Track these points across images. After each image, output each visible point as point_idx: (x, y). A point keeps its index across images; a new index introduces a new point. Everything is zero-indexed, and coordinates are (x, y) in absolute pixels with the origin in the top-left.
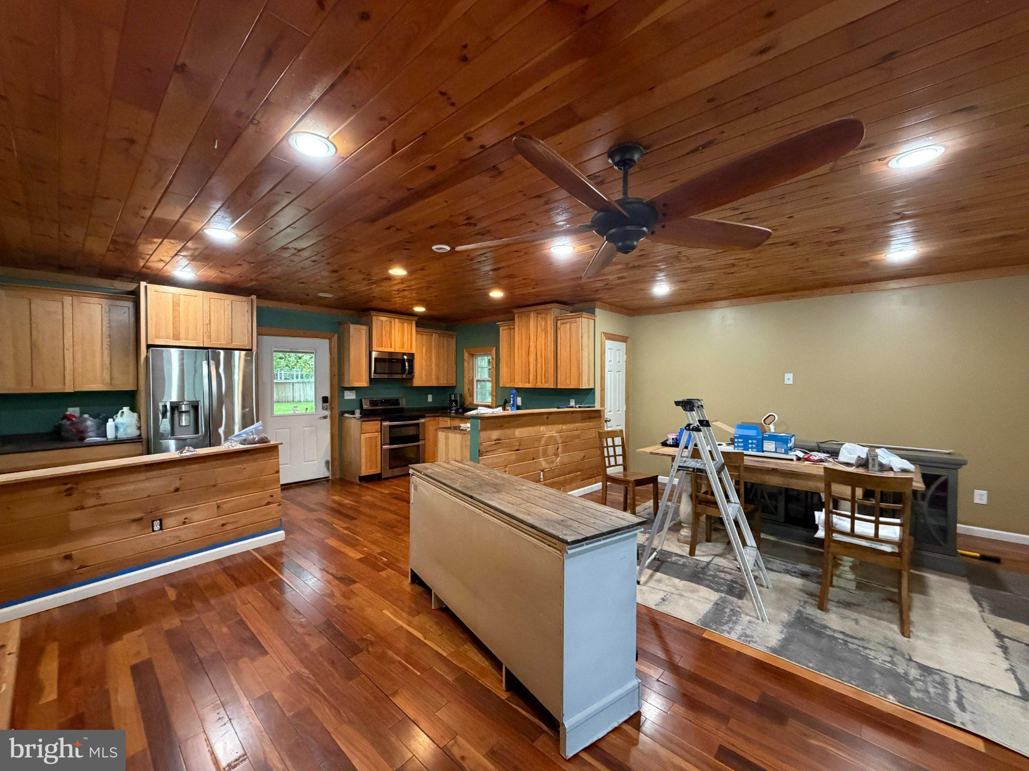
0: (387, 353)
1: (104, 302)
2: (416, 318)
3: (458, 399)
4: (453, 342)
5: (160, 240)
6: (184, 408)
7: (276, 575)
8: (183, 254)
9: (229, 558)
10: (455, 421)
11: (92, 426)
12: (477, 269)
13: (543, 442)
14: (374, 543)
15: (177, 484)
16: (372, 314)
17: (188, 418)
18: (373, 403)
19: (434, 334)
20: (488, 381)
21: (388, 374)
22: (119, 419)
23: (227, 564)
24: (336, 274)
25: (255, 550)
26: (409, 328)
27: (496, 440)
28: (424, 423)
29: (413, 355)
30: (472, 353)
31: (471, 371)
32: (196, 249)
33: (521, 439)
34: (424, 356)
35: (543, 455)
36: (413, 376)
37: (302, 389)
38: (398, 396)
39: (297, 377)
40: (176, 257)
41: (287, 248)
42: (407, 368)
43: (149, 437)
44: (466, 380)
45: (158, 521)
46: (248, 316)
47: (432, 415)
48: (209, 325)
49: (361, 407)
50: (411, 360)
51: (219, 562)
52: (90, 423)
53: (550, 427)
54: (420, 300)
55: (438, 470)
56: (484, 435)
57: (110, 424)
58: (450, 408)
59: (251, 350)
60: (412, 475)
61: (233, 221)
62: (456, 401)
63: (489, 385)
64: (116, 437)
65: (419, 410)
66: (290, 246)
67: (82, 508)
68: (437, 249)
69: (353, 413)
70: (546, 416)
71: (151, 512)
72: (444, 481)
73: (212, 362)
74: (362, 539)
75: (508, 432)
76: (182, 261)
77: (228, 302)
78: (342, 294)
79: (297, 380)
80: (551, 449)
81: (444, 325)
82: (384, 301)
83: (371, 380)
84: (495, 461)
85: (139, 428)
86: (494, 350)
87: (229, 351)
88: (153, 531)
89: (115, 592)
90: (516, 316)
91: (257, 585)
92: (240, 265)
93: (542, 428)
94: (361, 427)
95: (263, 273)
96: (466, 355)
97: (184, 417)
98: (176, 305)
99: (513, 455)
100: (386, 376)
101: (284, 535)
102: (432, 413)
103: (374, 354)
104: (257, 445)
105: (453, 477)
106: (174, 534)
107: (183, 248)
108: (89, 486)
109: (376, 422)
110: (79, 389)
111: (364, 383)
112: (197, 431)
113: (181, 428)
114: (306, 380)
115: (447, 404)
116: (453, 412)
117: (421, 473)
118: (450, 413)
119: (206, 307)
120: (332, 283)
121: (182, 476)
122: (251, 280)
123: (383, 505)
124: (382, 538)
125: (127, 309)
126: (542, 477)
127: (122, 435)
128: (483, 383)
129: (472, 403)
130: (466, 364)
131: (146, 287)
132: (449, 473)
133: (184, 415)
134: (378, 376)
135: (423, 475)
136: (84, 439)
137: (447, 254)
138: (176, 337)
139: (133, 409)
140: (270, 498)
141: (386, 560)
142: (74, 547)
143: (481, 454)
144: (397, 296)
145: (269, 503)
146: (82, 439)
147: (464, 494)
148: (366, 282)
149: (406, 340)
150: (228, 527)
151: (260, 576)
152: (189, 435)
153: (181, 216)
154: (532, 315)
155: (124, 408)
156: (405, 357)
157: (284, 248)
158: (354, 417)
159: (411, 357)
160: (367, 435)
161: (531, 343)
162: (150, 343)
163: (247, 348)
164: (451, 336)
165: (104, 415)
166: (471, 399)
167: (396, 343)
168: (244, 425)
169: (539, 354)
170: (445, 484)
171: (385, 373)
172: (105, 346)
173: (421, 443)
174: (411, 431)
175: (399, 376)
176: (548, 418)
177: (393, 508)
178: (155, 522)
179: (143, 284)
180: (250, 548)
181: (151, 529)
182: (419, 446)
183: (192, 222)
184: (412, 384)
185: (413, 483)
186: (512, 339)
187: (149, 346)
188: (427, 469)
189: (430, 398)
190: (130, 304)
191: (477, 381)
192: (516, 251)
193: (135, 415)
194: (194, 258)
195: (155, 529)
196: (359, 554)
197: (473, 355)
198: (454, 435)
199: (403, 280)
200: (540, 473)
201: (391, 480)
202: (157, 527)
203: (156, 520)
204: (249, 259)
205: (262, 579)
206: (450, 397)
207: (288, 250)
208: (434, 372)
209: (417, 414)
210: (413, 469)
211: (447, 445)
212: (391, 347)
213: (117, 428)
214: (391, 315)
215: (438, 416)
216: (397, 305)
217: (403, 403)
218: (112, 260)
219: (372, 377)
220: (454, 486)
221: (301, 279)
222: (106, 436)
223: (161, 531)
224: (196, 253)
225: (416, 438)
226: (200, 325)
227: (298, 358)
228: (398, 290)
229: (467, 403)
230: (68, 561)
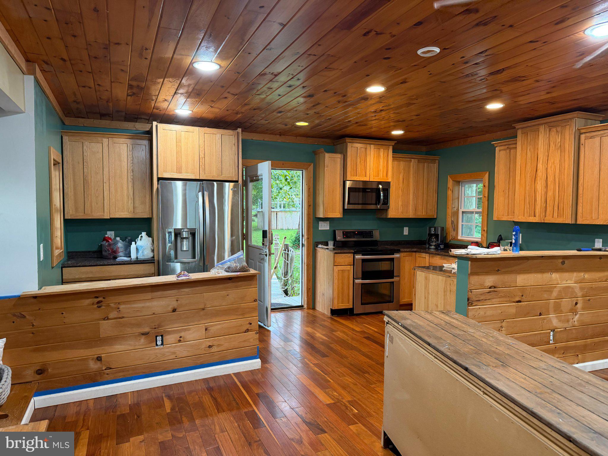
0: (361, 183)
1: (129, 141)
2: (393, 143)
3: (439, 233)
4: (435, 167)
5: (162, 80)
6: (185, 235)
7: (252, 406)
8: (181, 91)
9: (215, 378)
10: (435, 258)
11: (122, 248)
12: (472, 75)
13: (555, 294)
14: (344, 388)
15: (174, 304)
16: (347, 141)
17: (187, 243)
18: (346, 234)
19: (412, 160)
20: (477, 213)
21: (362, 204)
22: (139, 243)
23: (212, 384)
24: (312, 99)
25: (235, 374)
26: (386, 155)
27: (490, 288)
28: (399, 259)
29: (388, 183)
30: (458, 180)
31: (456, 200)
32: (189, 85)
33: (523, 289)
34: (401, 185)
35: (555, 311)
36: (388, 207)
37: (284, 218)
38: (371, 228)
39: (280, 207)
40: (176, 95)
41: (265, 74)
42: (382, 197)
43: (159, 259)
44: (449, 212)
45: (160, 337)
46: (235, 148)
47: (408, 250)
48: (204, 158)
49: (334, 239)
50: (386, 190)
51: (206, 380)
52: (120, 244)
53: (566, 275)
54: (398, 121)
55: (419, 322)
56: (475, 280)
57: (133, 246)
58: (429, 243)
59: (237, 181)
60: (387, 323)
61: (216, 51)
62: (436, 236)
63: (477, 219)
64: (137, 258)
65: (393, 243)
66: (267, 71)
67: (108, 319)
68: (424, 53)
69: (327, 244)
70: (561, 261)
71: (155, 328)
72: (429, 340)
73: (206, 193)
74: (332, 381)
75: (507, 278)
76: (181, 99)
77: (218, 136)
78: (317, 122)
79: (281, 209)
80: (566, 303)
81: (424, 148)
82: (360, 125)
83: (345, 211)
84: (489, 313)
85: (153, 251)
86: (487, 175)
87: (221, 182)
88: (157, 345)
89: (129, 393)
90: (519, 133)
91: (234, 413)
92: (226, 98)
93: (555, 276)
94: (334, 260)
95: (245, 104)
96: (450, 183)
97: (185, 242)
98: (178, 141)
99: (511, 308)
100: (360, 207)
101: (260, 363)
102: (409, 248)
103: (348, 184)
104: (239, 273)
105: (439, 334)
106: (172, 350)
107: (180, 86)
108: (112, 301)
109: (349, 255)
110: (113, 216)
111: (337, 214)
112: (194, 257)
113: (183, 252)
114: (287, 209)
115: (426, 238)
116: (433, 247)
117: (398, 323)
118: (429, 248)
119: (201, 142)
120: (308, 109)
121: (178, 298)
122: (237, 113)
123: (354, 344)
124: (352, 383)
125: (144, 147)
126: (551, 338)
127: (141, 257)
128: (469, 215)
129: (455, 238)
130: (450, 192)
131: (157, 126)
132: (433, 327)
133: (185, 240)
134: (351, 207)
135: (401, 326)
136: (116, 258)
137: (437, 57)
138: (179, 171)
139: (149, 235)
140: (249, 326)
141: (357, 411)
142: (103, 351)
143: (470, 303)
144: (374, 118)
145: (247, 331)
146: (115, 258)
147: (455, 362)
148: (341, 105)
149: (381, 167)
150: (214, 349)
151: (237, 404)
152: (188, 259)
153: (174, 52)
154: (542, 129)
155: (143, 233)
156: (380, 186)
157: (262, 75)
158: (327, 249)
159: (387, 185)
160: (340, 268)
161: (540, 166)
162: (159, 176)
163: (234, 180)
164: (433, 161)
165: (130, 238)
166: (455, 233)
167: (371, 171)
168: (233, 252)
169: (550, 179)
170: (429, 344)
171: (358, 204)
172: (130, 179)
173: (395, 279)
174: (385, 266)
175: (373, 207)
176: (563, 263)
177: (365, 350)
178: (158, 338)
179: (155, 123)
180: (231, 372)
181: (154, 344)
182: (393, 282)
183: (182, 57)
184: (387, 215)
185: (388, 332)
186: (512, 162)
187: (159, 179)
188: (406, 319)
189: (406, 231)
190: (146, 142)
191: (463, 212)
192: (531, 42)
193: (150, 239)
194: (189, 95)
195: (158, 344)
196: (329, 399)
197: (459, 182)
198: (435, 276)
199: (381, 97)
200: (550, 333)
201: (363, 316)
202: (159, 343)
203: (159, 336)
204: (233, 90)
205: (238, 408)
206: (430, 230)
207: (265, 77)
208: (411, 202)
209: (392, 247)
210: (389, 316)
211: (426, 287)
212: (366, 176)
213: (137, 249)
214: (367, 141)
215: (415, 252)
216: (374, 129)
217: (377, 236)
218: (131, 104)
219: (346, 208)
220: (442, 349)
221: (280, 108)
222: (130, 257)
223: (162, 346)
224: (190, 90)
225: (390, 274)
226: (197, 158)
227: (279, 189)
228: (375, 112)
229: (449, 238)
230: (99, 362)
